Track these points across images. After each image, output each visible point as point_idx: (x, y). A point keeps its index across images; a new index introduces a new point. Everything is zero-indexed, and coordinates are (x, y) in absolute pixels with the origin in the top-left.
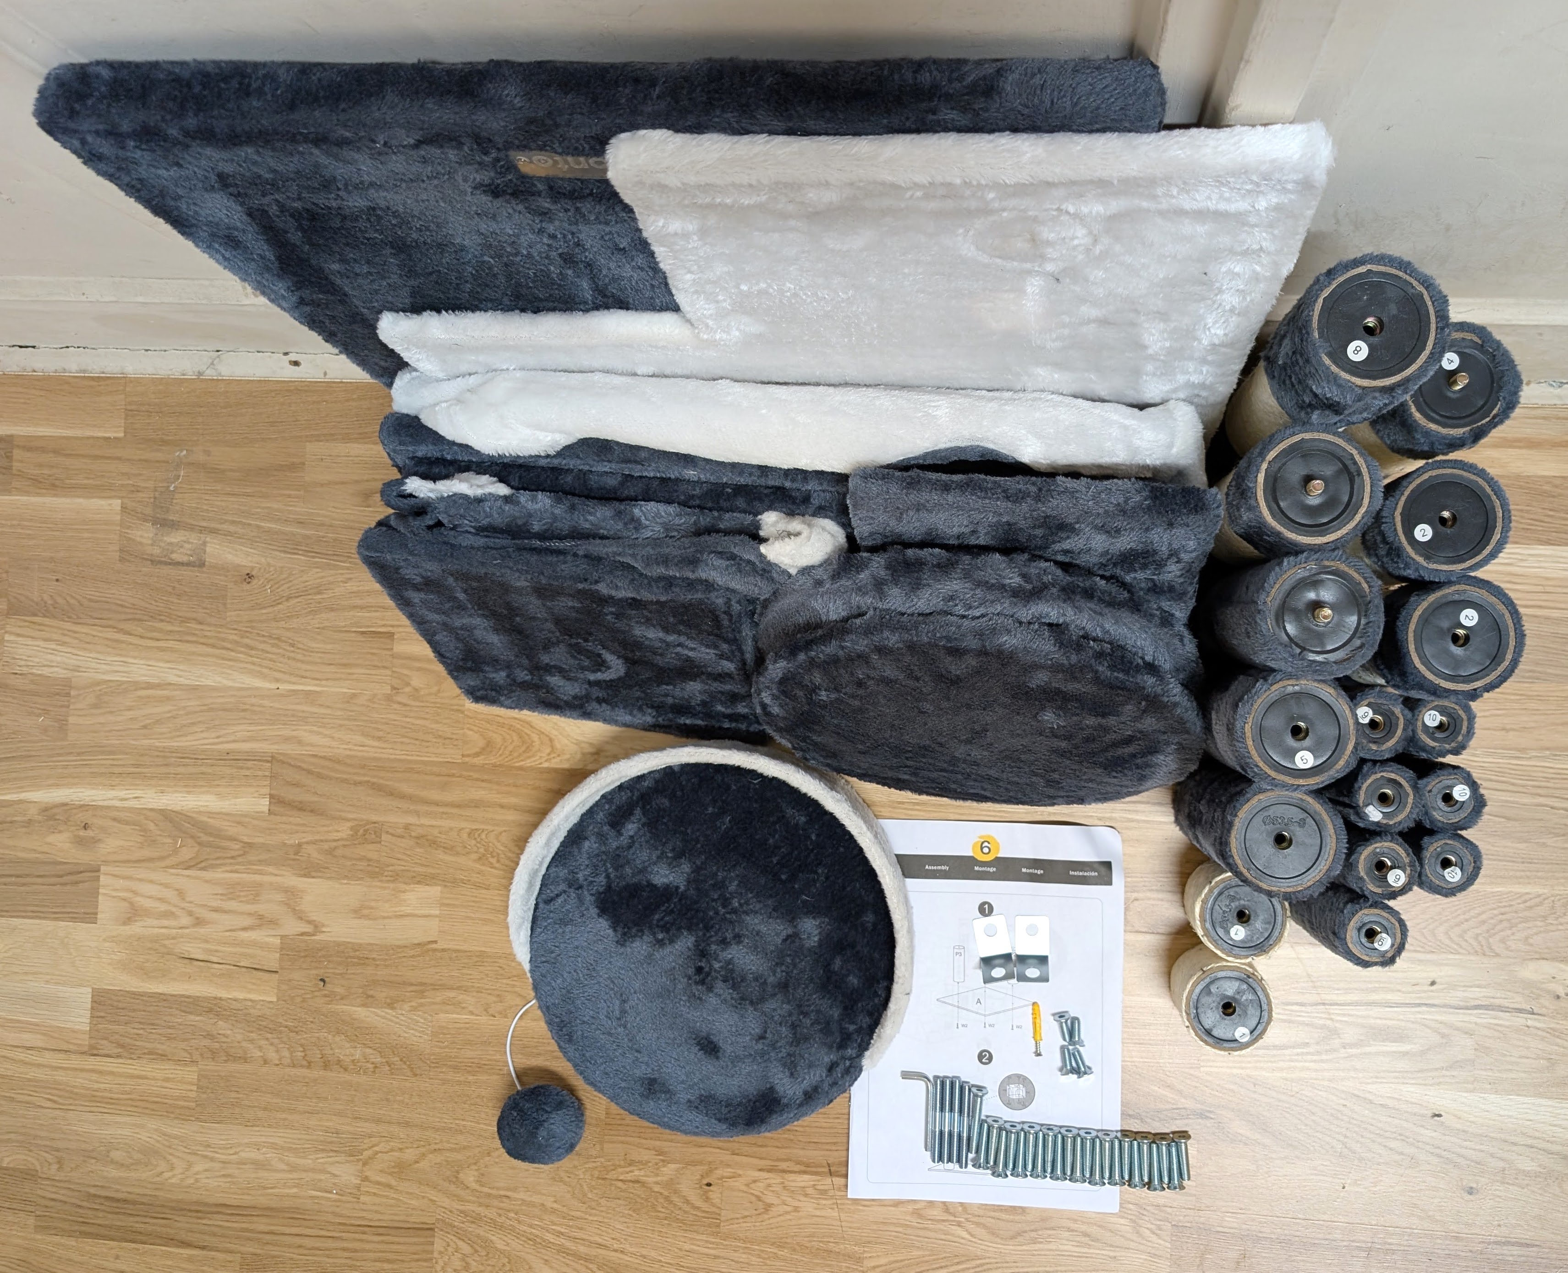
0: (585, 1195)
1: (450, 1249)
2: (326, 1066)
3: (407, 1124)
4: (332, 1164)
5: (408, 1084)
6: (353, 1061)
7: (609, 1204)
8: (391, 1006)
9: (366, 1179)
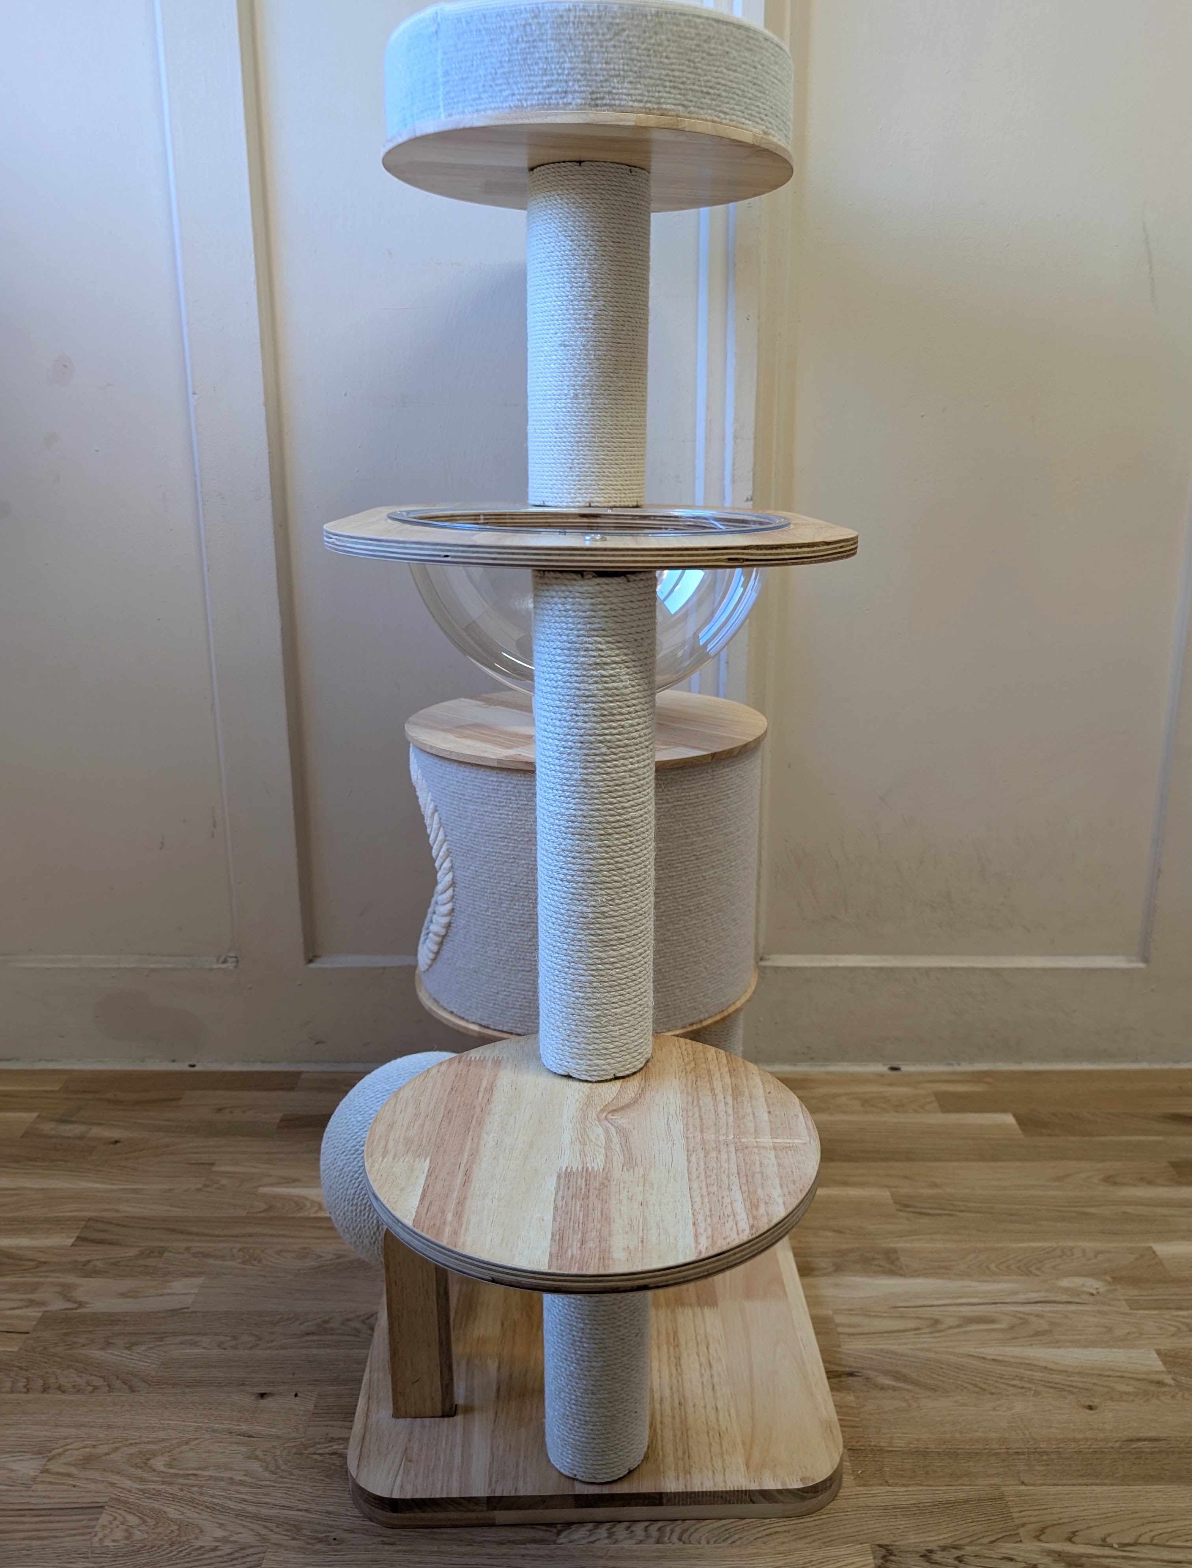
0: (278, 1467)
1: (116, 1523)
2: (45, 1389)
3: (110, 1427)
4: (14, 1461)
5: (124, 1399)
6: (74, 1386)
7: (302, 1473)
8: (128, 1348)
9: (47, 1471)
